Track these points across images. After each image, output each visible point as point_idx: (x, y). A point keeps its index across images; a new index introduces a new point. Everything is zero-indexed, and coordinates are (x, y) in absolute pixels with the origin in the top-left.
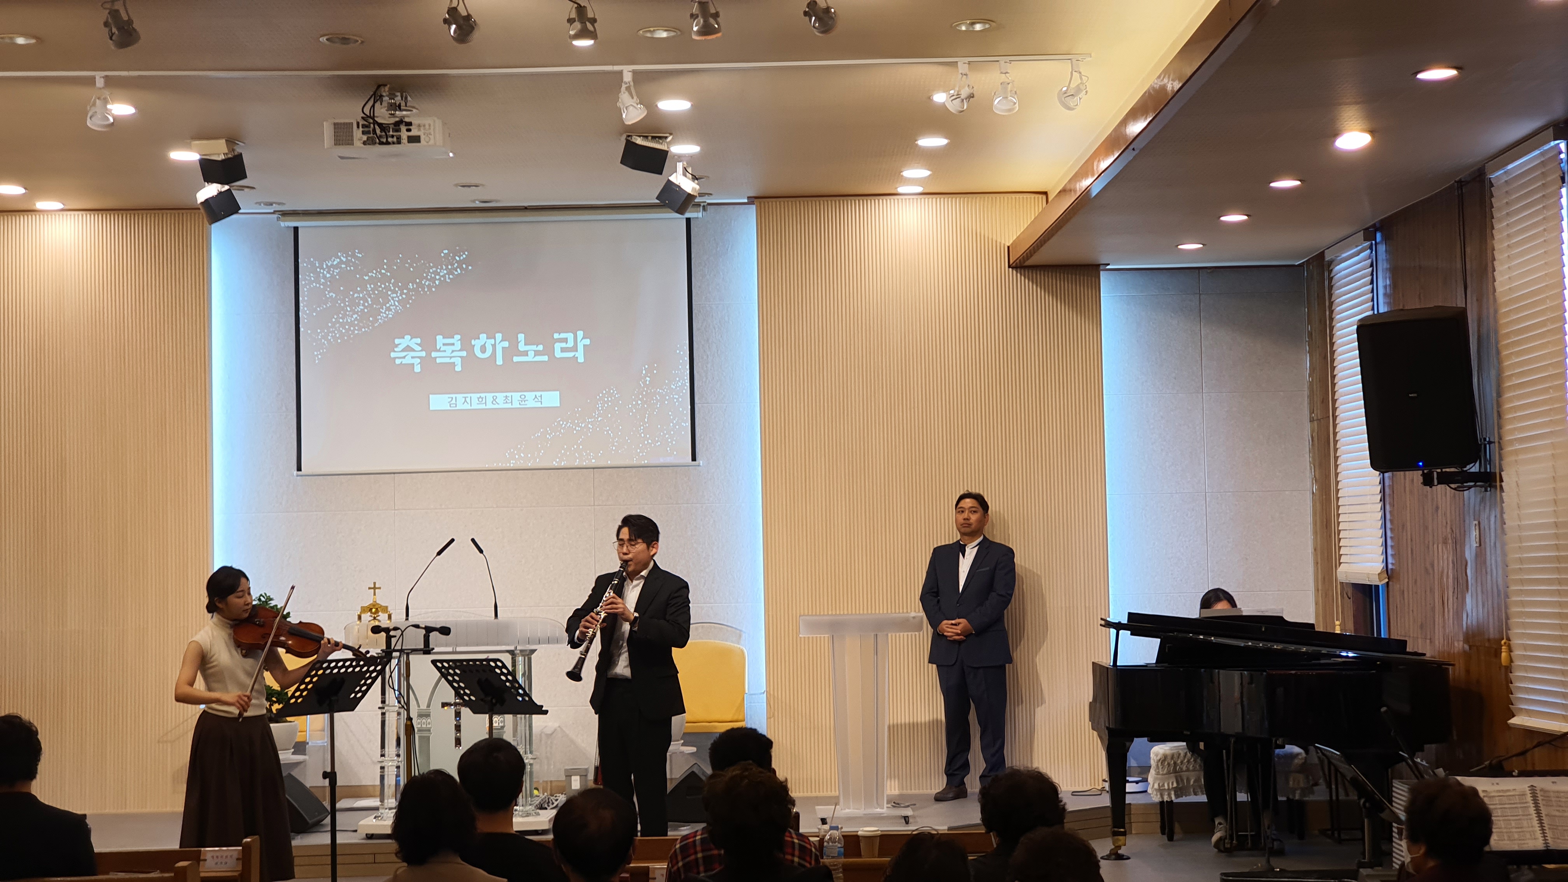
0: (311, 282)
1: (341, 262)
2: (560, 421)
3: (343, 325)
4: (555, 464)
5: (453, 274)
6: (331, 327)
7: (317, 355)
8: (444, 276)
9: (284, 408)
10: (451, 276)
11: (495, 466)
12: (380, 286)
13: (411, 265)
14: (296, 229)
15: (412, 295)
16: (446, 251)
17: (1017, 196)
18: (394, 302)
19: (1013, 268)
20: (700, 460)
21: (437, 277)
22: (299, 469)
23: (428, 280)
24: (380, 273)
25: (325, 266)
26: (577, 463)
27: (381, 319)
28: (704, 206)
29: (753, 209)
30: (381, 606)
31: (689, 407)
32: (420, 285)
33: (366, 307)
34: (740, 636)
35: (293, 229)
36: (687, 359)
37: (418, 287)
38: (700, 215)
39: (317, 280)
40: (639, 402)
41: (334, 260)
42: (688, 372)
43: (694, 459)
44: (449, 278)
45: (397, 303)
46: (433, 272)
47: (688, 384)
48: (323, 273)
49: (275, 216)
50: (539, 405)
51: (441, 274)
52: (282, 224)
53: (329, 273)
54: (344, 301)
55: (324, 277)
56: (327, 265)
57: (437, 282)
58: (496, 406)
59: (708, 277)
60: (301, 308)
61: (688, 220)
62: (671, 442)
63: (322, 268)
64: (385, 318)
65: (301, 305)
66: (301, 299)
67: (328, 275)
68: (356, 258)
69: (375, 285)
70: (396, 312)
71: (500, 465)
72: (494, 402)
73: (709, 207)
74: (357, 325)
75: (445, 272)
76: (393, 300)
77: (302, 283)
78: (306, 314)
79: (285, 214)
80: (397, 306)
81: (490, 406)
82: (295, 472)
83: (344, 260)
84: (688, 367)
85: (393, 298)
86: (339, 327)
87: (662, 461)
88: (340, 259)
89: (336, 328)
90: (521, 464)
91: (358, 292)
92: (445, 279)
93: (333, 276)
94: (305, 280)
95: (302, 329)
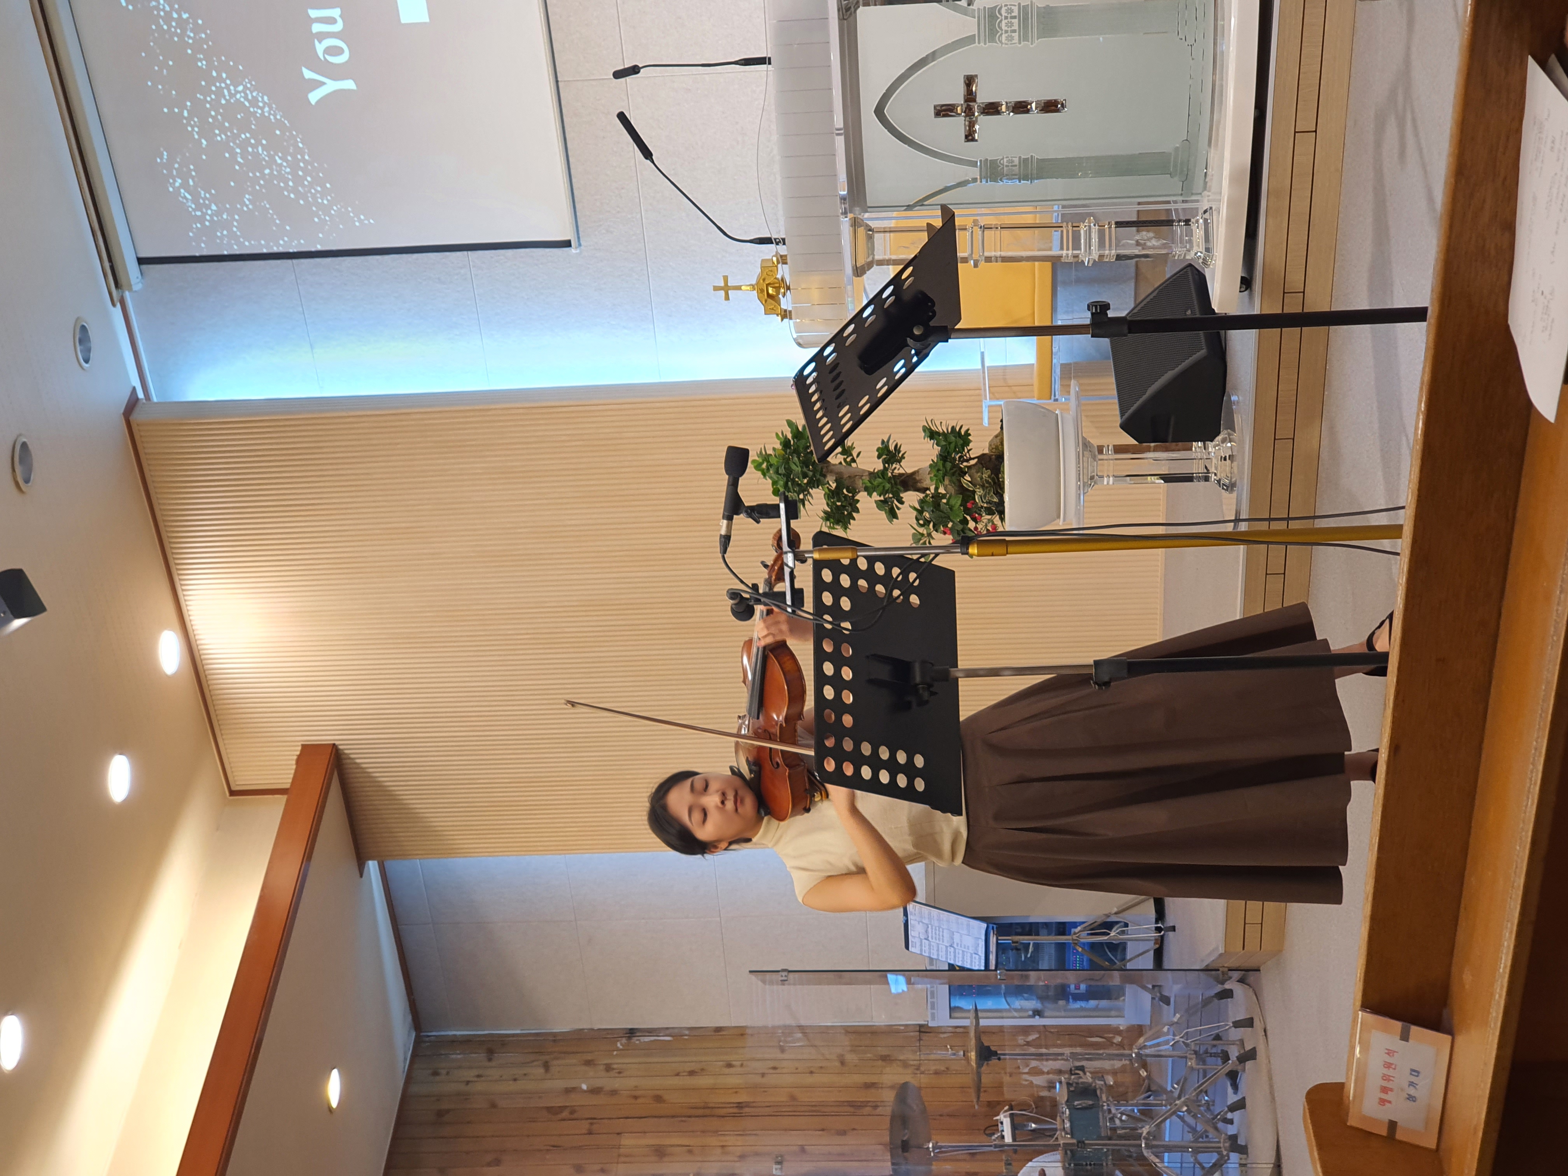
0: (232, 236)
1: (185, 185)
3: (298, 181)
6: (306, 200)
7: (362, 219)
9: (463, 271)
12: (215, 118)
13: (165, 64)
14: (140, 261)
15: (219, 60)
18: (238, 92)
22: (567, 244)
23: (184, 31)
24: (189, 119)
25: (199, 213)
27: (275, 116)
33: (259, 142)
35: (142, 266)
37: (202, 51)
39: (227, 225)
41: (185, 197)
45: (240, 88)
48: (211, 215)
49: (125, 293)
52: (136, 282)
53: (209, 205)
54: (255, 180)
55: (218, 213)
56: (194, 210)
60: (281, 250)
63: (202, 219)
64: (271, 108)
65: (275, 250)
66: (265, 251)
67: (214, 207)
68: (171, 161)
69: (214, 126)
70: (256, 89)
74: (294, 157)
76: (235, 95)
77: (236, 250)
78: (291, 241)
79: (117, 278)
80: (245, 87)
82: (575, 249)
83: (179, 182)
85: (232, 96)
86: (304, 186)
88: (179, 188)
89: (305, 193)
91: (233, 155)
93: (212, 200)
94: (229, 244)
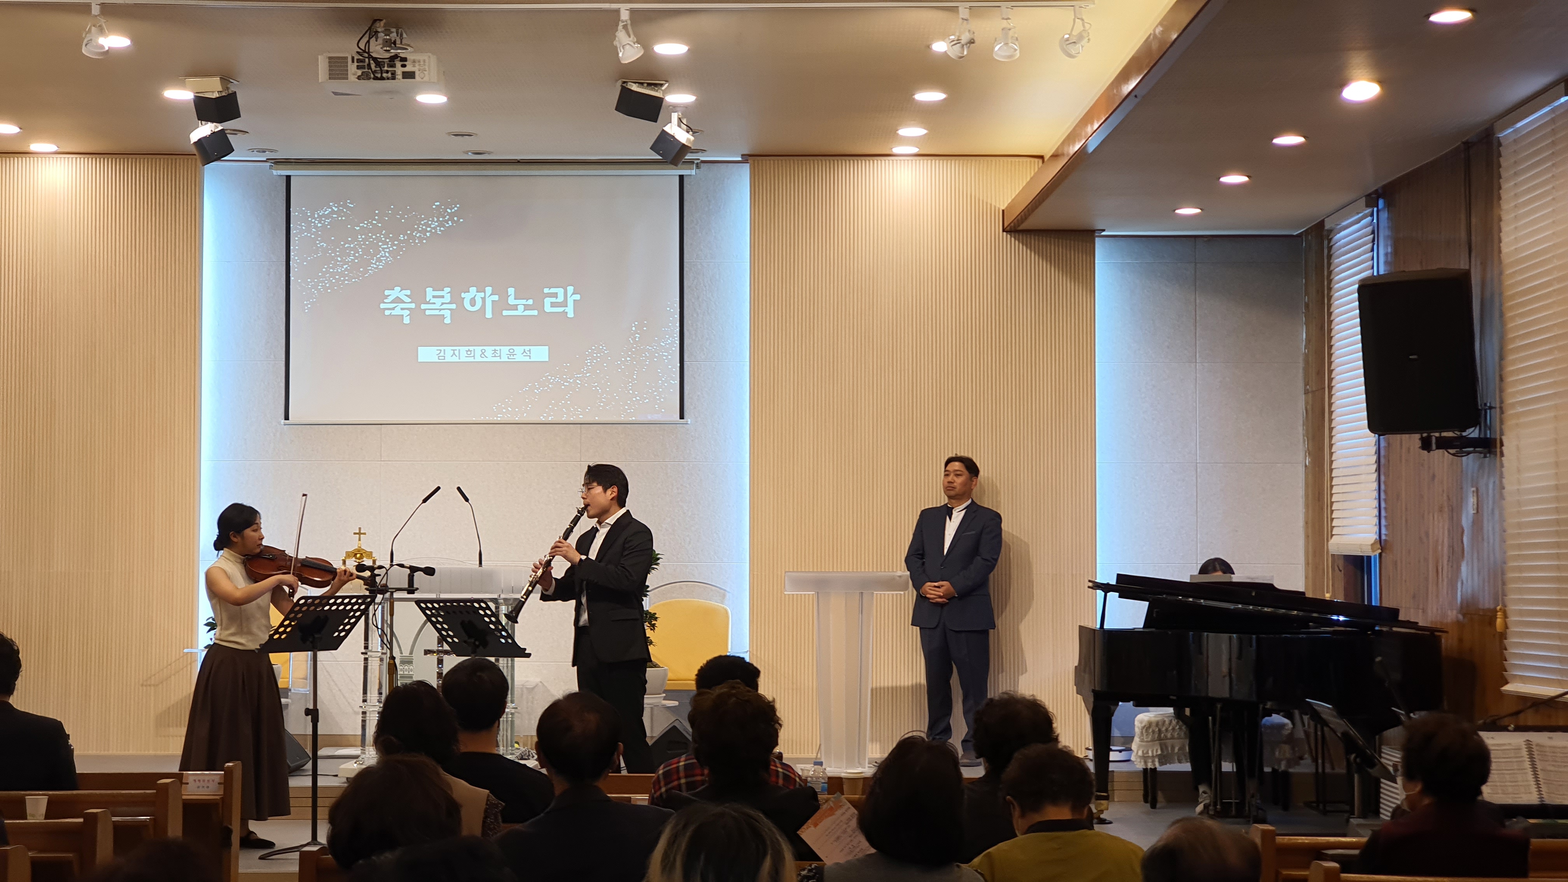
0: (302, 231)
1: (333, 212)
2: (549, 375)
3: (333, 275)
4: (542, 419)
5: (444, 226)
6: (321, 277)
7: (307, 305)
8: (435, 228)
9: (272, 356)
10: (442, 229)
11: (482, 419)
12: (371, 237)
13: (402, 217)
14: (288, 178)
15: (403, 247)
16: (438, 203)
17: (1013, 159)
18: (385, 253)
19: (1006, 232)
20: (688, 419)
21: (429, 229)
22: (287, 418)
23: (419, 232)
24: (371, 223)
25: (316, 216)
26: (564, 419)
27: (371, 270)
28: (697, 164)
29: (746, 169)
30: (366, 552)
31: (679, 365)
32: (411, 236)
33: (356, 258)
34: (724, 596)
35: (285, 178)
36: (677, 316)
37: (409, 239)
38: (693, 172)
40: (628, 359)
41: (326, 210)
42: (678, 330)
43: (682, 417)
44: (440, 230)
45: (387, 255)
46: (424, 224)
47: (678, 342)
48: (314, 222)
49: (268, 164)
50: (527, 359)
51: (432, 226)
52: (275, 172)
53: (320, 223)
54: (334, 251)
55: (316, 227)
56: (318, 214)
57: (428, 234)
58: (485, 360)
59: (700, 234)
60: (292, 257)
61: (681, 178)
62: (659, 399)
63: (313, 217)
64: (375, 268)
65: (292, 254)
66: (291, 248)
67: (319, 225)
68: (348, 208)
69: (366, 235)
70: (387, 263)
71: (488, 419)
72: (483, 356)
73: (702, 164)
74: (347, 275)
75: (436, 224)
76: (383, 251)
77: (293, 232)
78: (297, 263)
79: (278, 162)
80: (388, 257)
81: (478, 359)
82: (283, 421)
83: (336, 209)
84: (678, 324)
85: (383, 249)
86: (329, 277)
87: (650, 418)
88: (332, 208)
89: (325, 277)
90: (508, 418)
91: (350, 243)
92: (436, 231)
93: (324, 225)
94: (296, 229)
95: (292, 278)
